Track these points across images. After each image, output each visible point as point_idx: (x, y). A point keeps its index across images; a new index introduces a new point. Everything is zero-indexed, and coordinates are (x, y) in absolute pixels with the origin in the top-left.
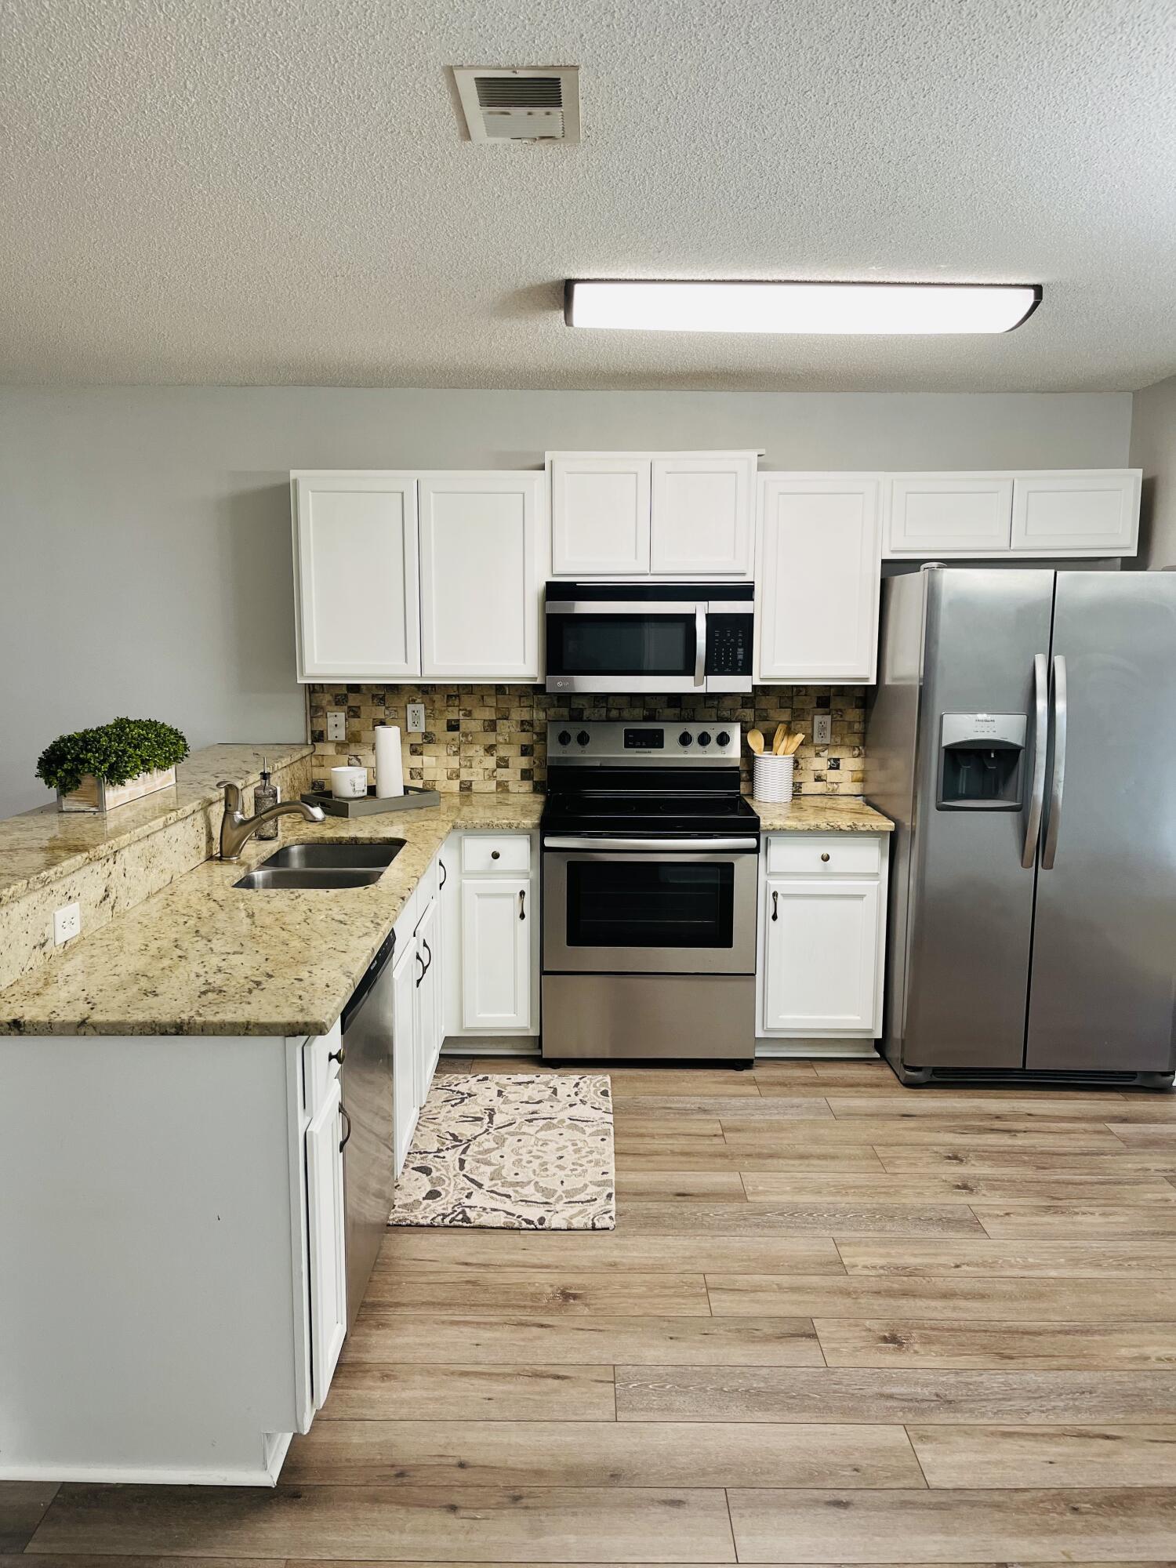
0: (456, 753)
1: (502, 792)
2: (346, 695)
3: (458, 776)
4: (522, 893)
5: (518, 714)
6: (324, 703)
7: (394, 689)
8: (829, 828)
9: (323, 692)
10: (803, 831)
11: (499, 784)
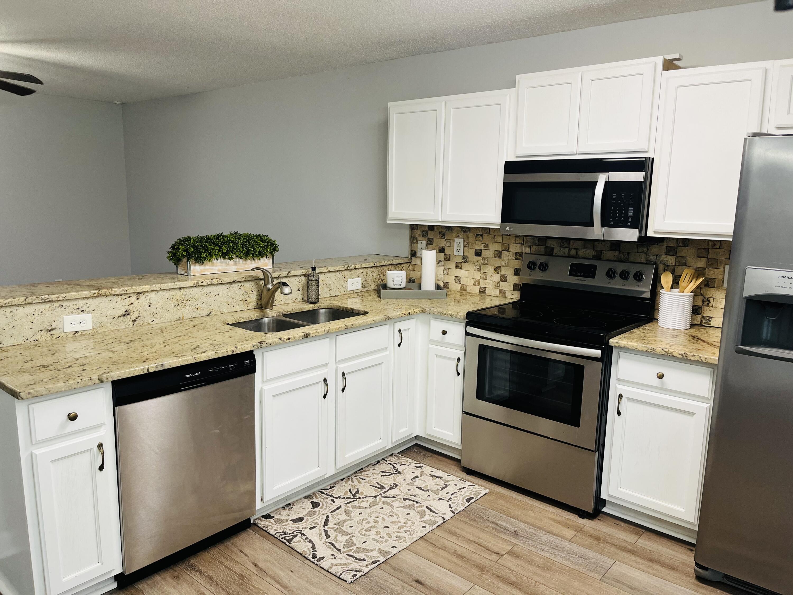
0: (479, 270)
1: (501, 296)
2: (427, 232)
3: (479, 284)
4: (459, 360)
5: (515, 248)
6: (417, 235)
7: (450, 229)
8: (663, 353)
9: (417, 229)
10: (642, 351)
11: (500, 291)
